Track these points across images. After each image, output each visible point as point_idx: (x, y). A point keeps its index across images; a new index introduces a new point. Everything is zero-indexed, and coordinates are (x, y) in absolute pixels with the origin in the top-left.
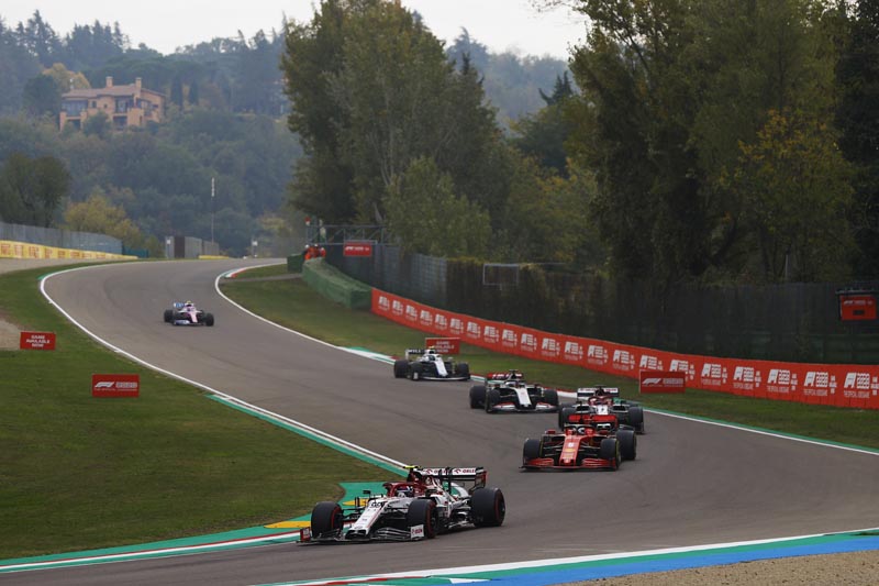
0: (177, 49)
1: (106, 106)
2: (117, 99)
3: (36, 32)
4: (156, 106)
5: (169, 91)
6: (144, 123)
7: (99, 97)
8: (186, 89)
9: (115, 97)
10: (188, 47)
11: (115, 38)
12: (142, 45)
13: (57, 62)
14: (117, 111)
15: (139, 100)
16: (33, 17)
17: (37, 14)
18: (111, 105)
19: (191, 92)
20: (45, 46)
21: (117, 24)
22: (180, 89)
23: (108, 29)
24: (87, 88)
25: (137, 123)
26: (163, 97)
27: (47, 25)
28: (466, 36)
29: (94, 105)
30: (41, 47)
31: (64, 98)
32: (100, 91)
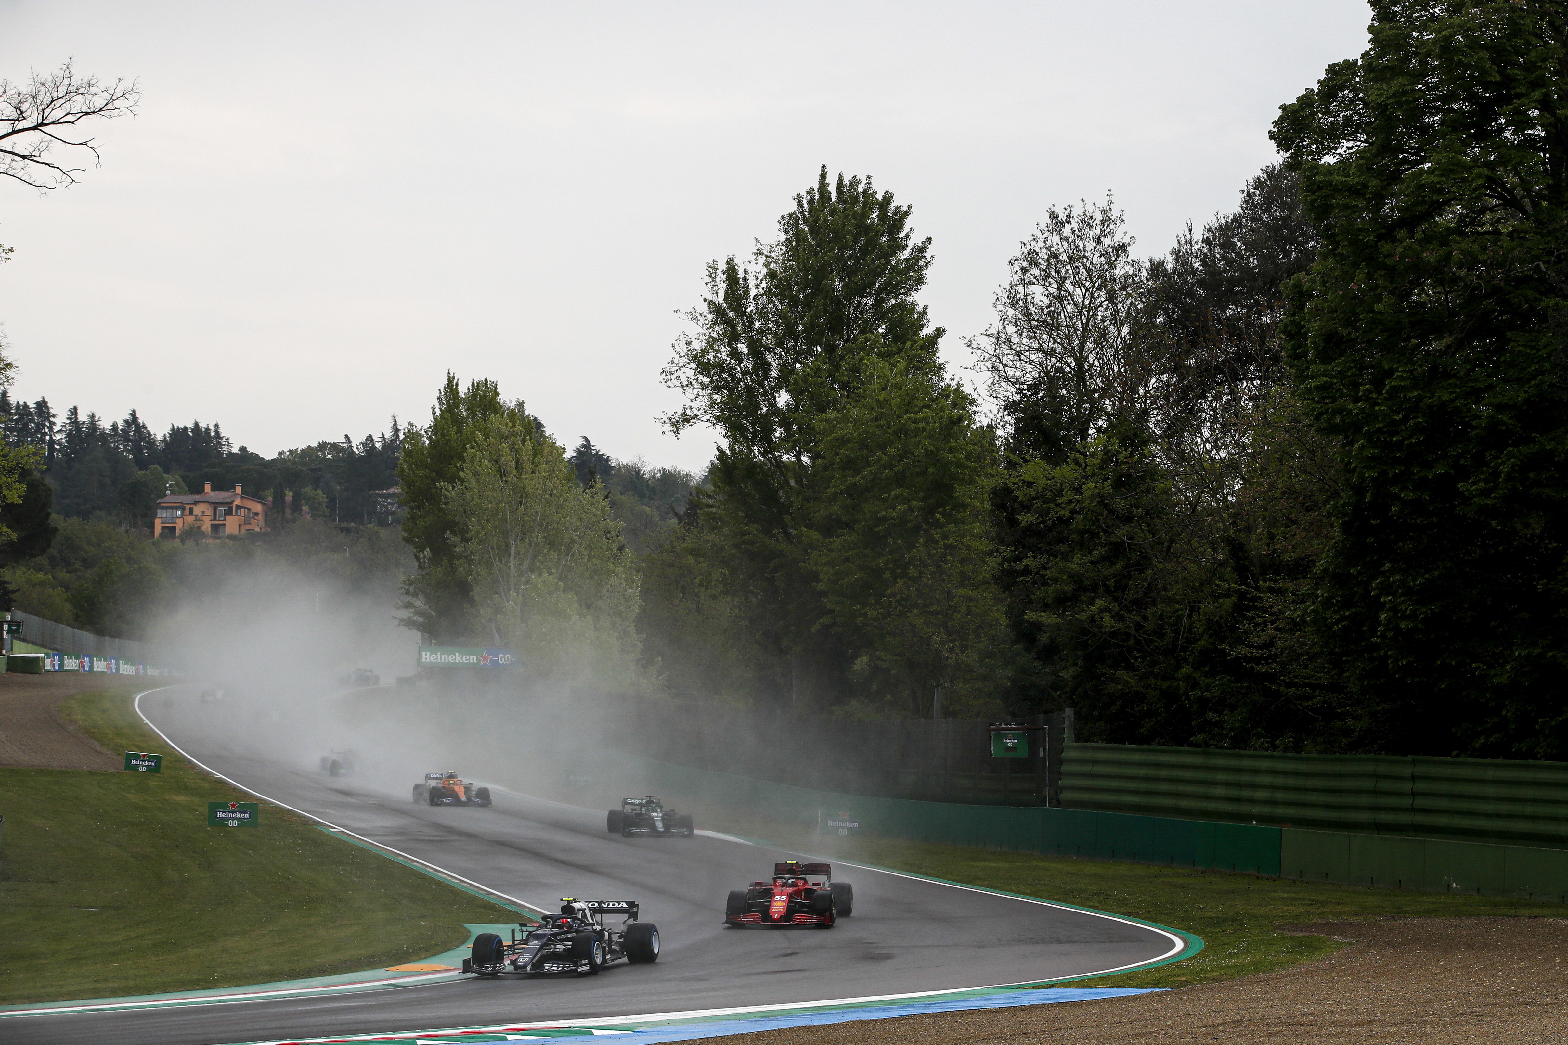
0: (280, 454)
1: (203, 513)
2: (215, 505)
3: (132, 434)
4: (256, 514)
5: (270, 499)
6: (243, 531)
7: (196, 503)
8: (289, 495)
9: (213, 503)
10: (290, 451)
11: (214, 441)
12: (243, 449)
13: (153, 464)
14: (215, 519)
15: (238, 507)
16: (128, 417)
17: (133, 414)
18: (209, 511)
19: (293, 497)
20: (140, 449)
21: (217, 426)
22: (283, 496)
23: (208, 429)
24: (185, 494)
25: (235, 531)
26: (264, 504)
27: (144, 427)
28: (587, 445)
29: (191, 512)
30: (137, 450)
31: (160, 503)
32: (197, 497)
